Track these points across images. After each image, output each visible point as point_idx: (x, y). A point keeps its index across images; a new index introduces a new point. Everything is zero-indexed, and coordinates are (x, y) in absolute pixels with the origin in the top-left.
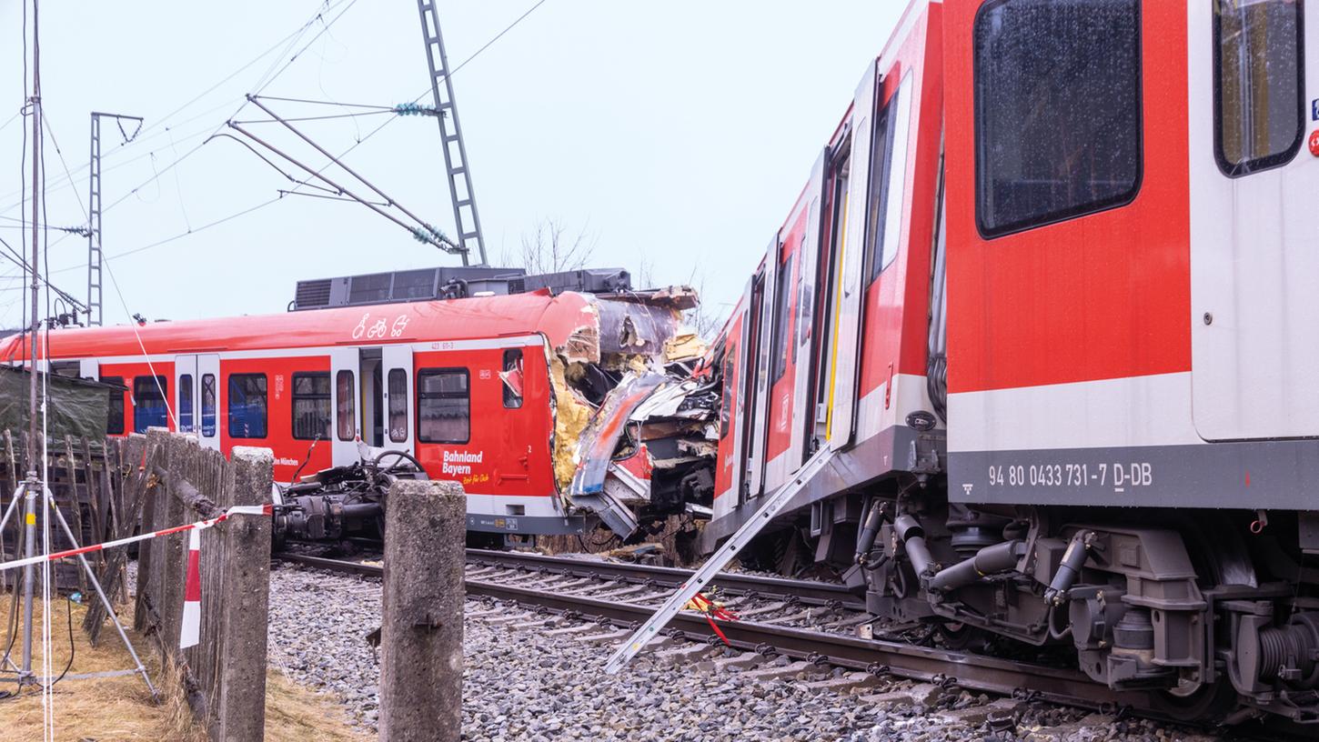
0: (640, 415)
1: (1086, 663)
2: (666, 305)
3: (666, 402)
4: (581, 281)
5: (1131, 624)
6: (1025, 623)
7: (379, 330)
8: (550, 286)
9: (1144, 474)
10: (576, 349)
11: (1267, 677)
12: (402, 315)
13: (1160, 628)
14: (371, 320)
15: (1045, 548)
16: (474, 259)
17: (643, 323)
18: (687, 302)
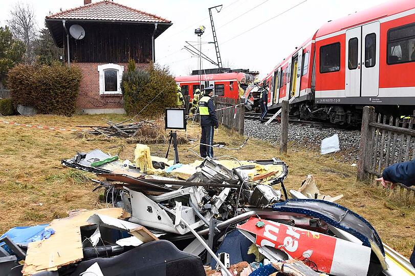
0: (252, 91)
1: (331, 121)
2: (255, 74)
3: (256, 89)
4: (242, 71)
5: (337, 116)
6: (323, 118)
7: (208, 78)
8: (237, 71)
9: (339, 100)
10: (242, 81)
11: (351, 122)
12: (211, 76)
13: (340, 117)
14: (206, 77)
15: (327, 109)
16: (220, 66)
17: (251, 77)
18: (258, 74)
